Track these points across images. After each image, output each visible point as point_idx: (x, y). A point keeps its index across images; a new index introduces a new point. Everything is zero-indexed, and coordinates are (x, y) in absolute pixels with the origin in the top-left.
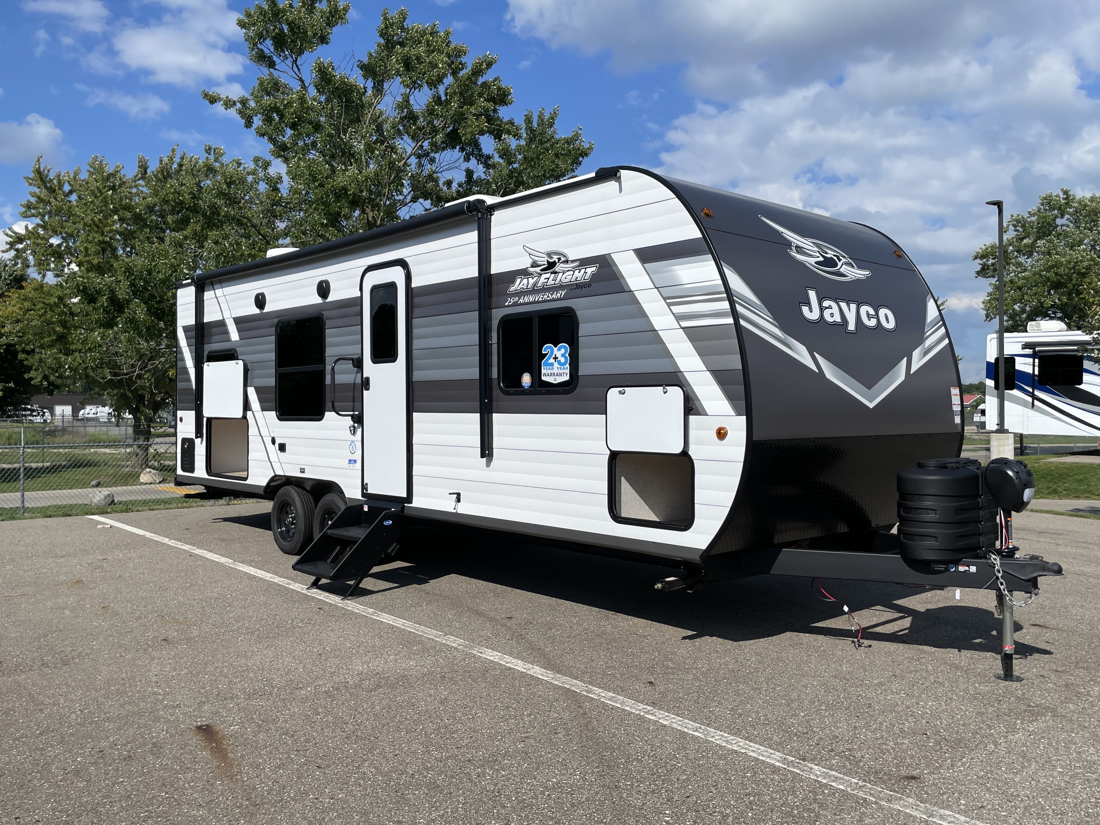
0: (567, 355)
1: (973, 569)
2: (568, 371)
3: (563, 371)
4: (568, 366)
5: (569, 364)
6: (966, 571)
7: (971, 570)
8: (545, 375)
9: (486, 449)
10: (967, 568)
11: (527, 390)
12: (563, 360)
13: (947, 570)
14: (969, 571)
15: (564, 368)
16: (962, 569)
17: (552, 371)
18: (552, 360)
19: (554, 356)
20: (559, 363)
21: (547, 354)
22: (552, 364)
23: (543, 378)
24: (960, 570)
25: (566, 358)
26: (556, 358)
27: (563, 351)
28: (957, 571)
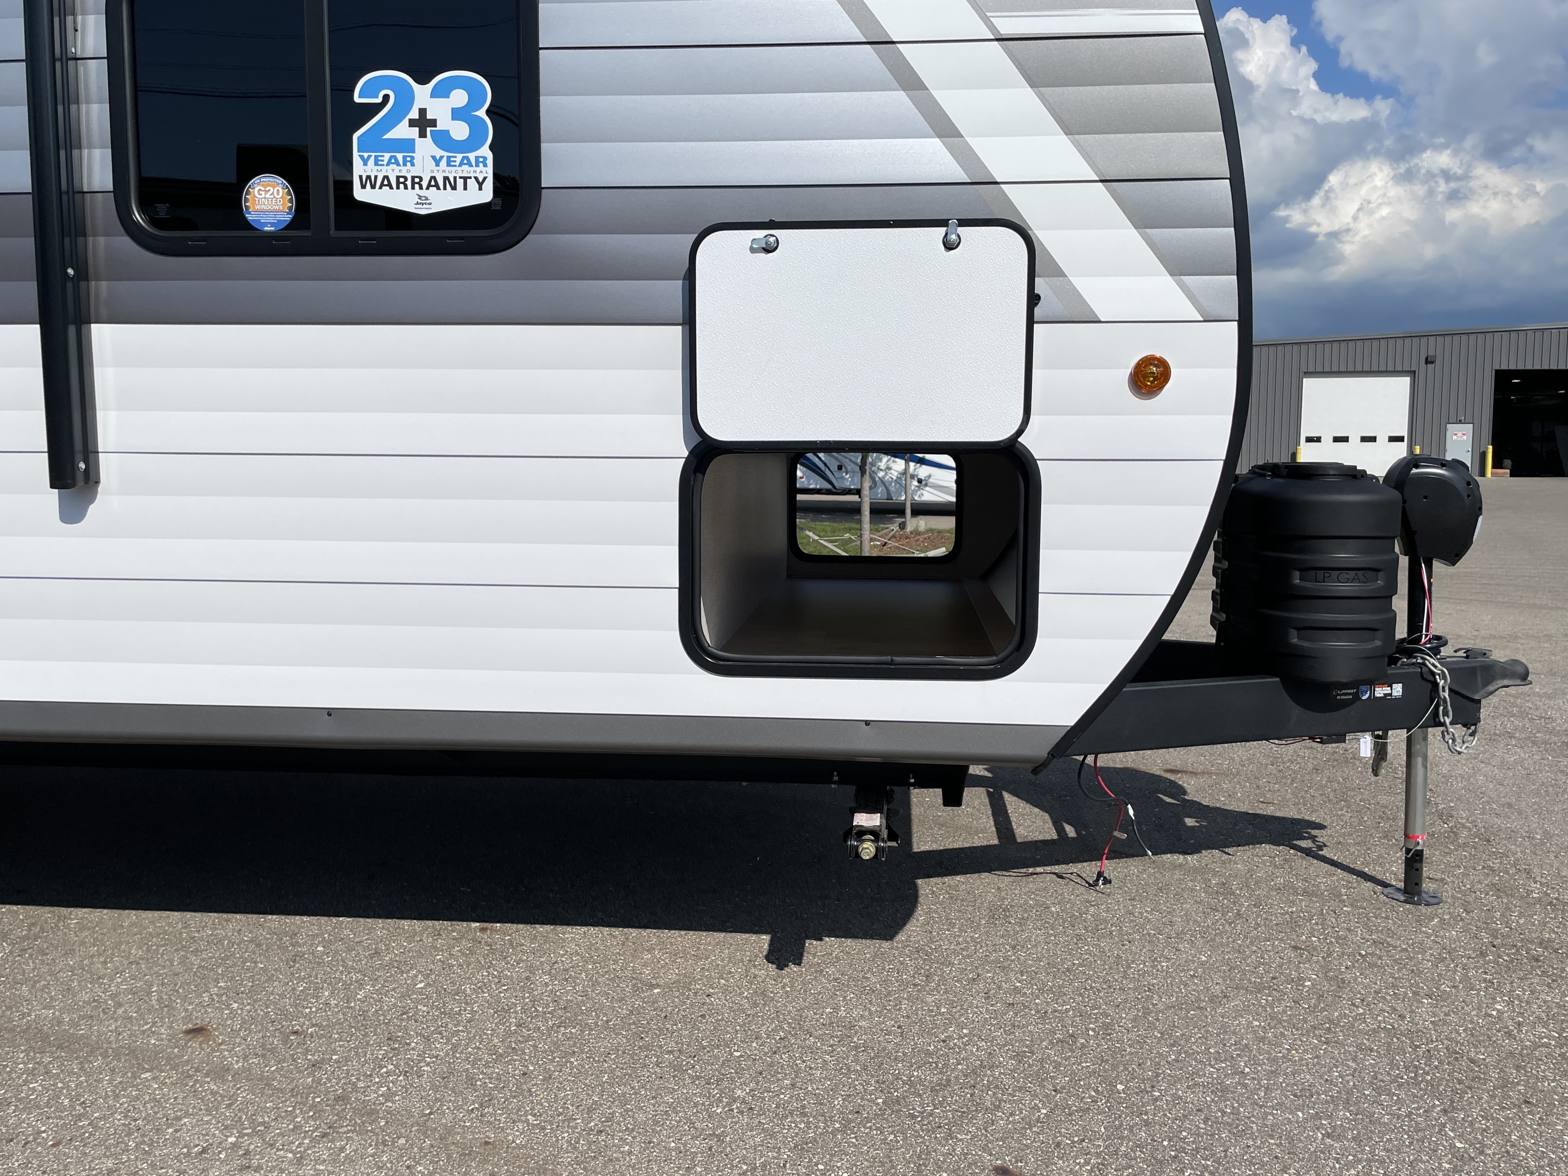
0: (482, 113)
1: (1397, 690)
2: (488, 172)
3: (466, 170)
4: (486, 151)
5: (491, 148)
6: (1386, 695)
7: (1395, 694)
8: (369, 182)
9: (79, 456)
10: (1387, 690)
11: (270, 236)
12: (460, 131)
13: (1357, 697)
14: (1391, 695)
15: (468, 162)
16: (1380, 692)
17: (408, 171)
18: (403, 131)
19: (414, 114)
20: (444, 140)
21: (375, 109)
22: (407, 146)
23: (361, 194)
24: (1377, 695)
25: (475, 124)
26: (423, 123)
27: (460, 97)
28: (1373, 699)
